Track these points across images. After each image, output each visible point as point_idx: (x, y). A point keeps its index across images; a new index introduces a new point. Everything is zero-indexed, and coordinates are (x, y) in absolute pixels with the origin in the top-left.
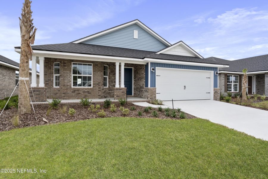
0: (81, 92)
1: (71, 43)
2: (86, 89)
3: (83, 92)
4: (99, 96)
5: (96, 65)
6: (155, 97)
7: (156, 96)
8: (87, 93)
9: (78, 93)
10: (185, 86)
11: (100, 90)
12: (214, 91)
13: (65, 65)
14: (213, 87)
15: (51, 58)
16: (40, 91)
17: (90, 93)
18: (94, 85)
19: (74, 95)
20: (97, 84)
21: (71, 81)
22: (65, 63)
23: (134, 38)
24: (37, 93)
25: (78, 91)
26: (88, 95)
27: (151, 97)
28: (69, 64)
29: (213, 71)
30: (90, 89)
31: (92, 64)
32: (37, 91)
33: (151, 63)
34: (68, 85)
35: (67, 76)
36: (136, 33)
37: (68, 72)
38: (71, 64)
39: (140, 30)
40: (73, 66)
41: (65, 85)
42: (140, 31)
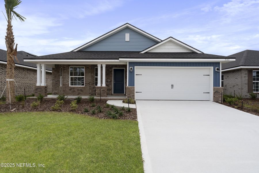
0: (76, 90)
1: (72, 51)
2: (79, 87)
3: (77, 90)
4: (90, 93)
5: (87, 68)
6: (133, 96)
7: (134, 94)
8: (80, 91)
9: (73, 91)
10: (172, 86)
11: (90, 89)
12: (214, 90)
13: (65, 69)
14: (213, 86)
15: (59, 65)
16: (41, 89)
17: (82, 91)
18: (86, 84)
19: (70, 92)
20: (88, 84)
21: (69, 81)
22: (64, 68)
23: (126, 40)
24: (40, 90)
25: (73, 89)
26: (81, 92)
27: (129, 96)
28: (67, 68)
29: (213, 67)
30: (83, 87)
31: (84, 67)
32: (40, 89)
33: (129, 63)
34: (66, 85)
35: (66, 77)
36: (127, 37)
37: (66, 74)
38: (69, 68)
39: (131, 32)
40: (70, 69)
41: (64, 85)
42: (131, 34)
